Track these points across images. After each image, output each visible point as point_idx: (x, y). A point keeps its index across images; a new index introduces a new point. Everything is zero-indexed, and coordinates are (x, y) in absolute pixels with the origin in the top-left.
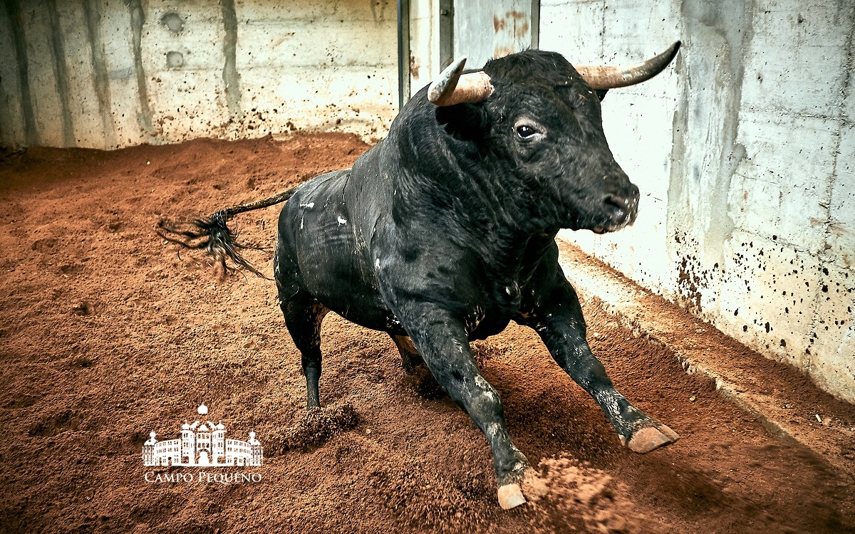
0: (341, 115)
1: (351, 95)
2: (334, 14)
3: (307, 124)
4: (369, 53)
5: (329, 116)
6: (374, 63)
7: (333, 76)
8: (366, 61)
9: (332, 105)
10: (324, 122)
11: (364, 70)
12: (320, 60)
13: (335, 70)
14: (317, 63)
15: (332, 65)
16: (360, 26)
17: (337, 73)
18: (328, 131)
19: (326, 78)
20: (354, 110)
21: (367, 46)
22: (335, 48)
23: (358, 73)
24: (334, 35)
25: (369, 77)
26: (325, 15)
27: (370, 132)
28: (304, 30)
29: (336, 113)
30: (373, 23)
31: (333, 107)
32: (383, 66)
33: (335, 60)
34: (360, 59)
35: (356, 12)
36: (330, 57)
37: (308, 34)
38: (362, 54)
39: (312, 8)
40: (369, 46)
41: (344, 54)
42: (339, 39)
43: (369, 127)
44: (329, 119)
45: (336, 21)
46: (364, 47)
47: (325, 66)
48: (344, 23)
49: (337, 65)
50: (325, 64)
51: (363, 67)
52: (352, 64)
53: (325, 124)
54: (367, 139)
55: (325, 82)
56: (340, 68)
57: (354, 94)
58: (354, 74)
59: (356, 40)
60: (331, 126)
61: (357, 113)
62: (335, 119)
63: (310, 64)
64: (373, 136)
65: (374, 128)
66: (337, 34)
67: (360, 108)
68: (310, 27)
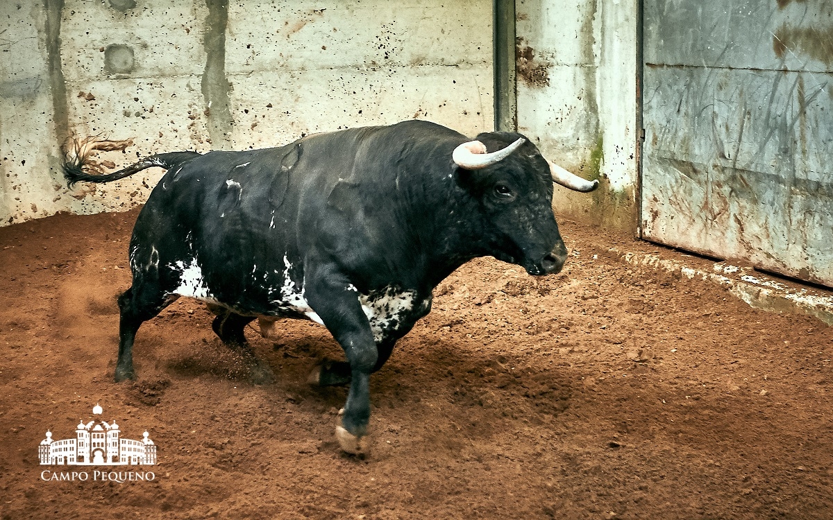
11: (438, 73)
23: (429, 79)
32: (469, 65)
34: (432, 53)
58: (421, 78)
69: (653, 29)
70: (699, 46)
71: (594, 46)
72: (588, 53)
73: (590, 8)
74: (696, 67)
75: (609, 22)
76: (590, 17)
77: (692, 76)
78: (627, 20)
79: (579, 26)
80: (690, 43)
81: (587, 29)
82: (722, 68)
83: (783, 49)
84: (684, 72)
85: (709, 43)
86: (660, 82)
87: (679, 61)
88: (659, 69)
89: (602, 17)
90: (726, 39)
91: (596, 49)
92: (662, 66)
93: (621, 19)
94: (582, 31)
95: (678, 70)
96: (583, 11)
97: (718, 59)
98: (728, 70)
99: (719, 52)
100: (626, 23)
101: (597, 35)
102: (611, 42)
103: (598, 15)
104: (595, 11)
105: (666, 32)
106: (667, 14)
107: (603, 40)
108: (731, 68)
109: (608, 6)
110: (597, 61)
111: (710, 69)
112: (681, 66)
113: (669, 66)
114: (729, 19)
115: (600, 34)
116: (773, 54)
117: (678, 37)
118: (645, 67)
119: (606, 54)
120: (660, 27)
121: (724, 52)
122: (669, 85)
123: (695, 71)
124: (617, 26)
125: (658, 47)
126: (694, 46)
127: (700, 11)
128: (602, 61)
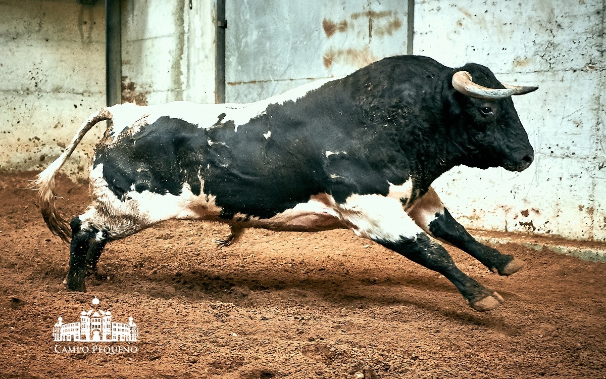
0: (45, 150)
1: (56, 127)
2: (39, 31)
3: (7, 160)
4: (76, 78)
5: (32, 151)
6: (81, 91)
7: (37, 104)
8: (72, 88)
9: (36, 138)
10: (26, 158)
11: (70, 98)
12: (22, 85)
13: (39, 97)
14: (19, 88)
15: (36, 90)
16: (67, 47)
17: (41, 99)
18: (31, 169)
19: (29, 106)
20: (59, 145)
21: (74, 70)
22: (40, 71)
23: (65, 102)
24: (38, 56)
25: (76, 106)
26: (29, 32)
27: (76, 171)
28: (5, 48)
29: (40, 147)
30: (81, 44)
31: (36, 141)
32: (90, 94)
33: (40, 85)
34: (66, 84)
35: (62, 30)
36: (33, 82)
37: (9, 53)
38: (69, 79)
39: (14, 23)
40: (76, 72)
41: (49, 79)
42: (44, 61)
43: (76, 166)
44: (32, 155)
45: (40, 39)
46: (71, 72)
47: (28, 91)
48: (49, 44)
49: (40, 91)
50: (28, 89)
51: (69, 94)
52: (57, 90)
53: (28, 161)
54: (74, 179)
55: (28, 111)
56: (44, 94)
57: (59, 126)
58: (59, 101)
59: (63, 63)
60: (34, 163)
61: (63, 149)
62: (39, 155)
63: (11, 88)
64: (79, 176)
65: (81, 165)
66: (41, 55)
67: (65, 141)
68: (12, 45)
69: (232, 60)
70: (268, 67)
71: (182, 77)
72: (177, 82)
73: (178, 52)
74: (266, 82)
75: (193, 60)
76: (178, 58)
77: (262, 87)
78: (206, 57)
79: (170, 64)
80: (261, 66)
81: (177, 66)
82: (286, 80)
83: (330, 63)
84: (256, 86)
85: (276, 65)
86: (239, 94)
87: (253, 79)
88: (237, 85)
89: (188, 57)
90: (288, 61)
91: (183, 78)
92: (240, 83)
93: (202, 57)
94: (172, 67)
95: (252, 85)
96: (174, 54)
97: (282, 75)
98: (289, 81)
99: (282, 70)
100: (206, 59)
101: (184, 69)
102: (195, 72)
103: (184, 56)
104: (182, 53)
105: (243, 60)
106: (243, 49)
107: (188, 72)
108: (291, 80)
109: (192, 49)
110: (184, 87)
111: (276, 82)
112: (254, 82)
113: (245, 83)
114: (290, 47)
115: (186, 68)
116: (323, 67)
117: (252, 63)
118: (227, 85)
119: (191, 82)
120: (238, 58)
121: (286, 70)
122: (246, 96)
123: (265, 85)
124: (199, 62)
125: (237, 71)
126: (263, 68)
127: (268, 45)
128: (188, 86)
